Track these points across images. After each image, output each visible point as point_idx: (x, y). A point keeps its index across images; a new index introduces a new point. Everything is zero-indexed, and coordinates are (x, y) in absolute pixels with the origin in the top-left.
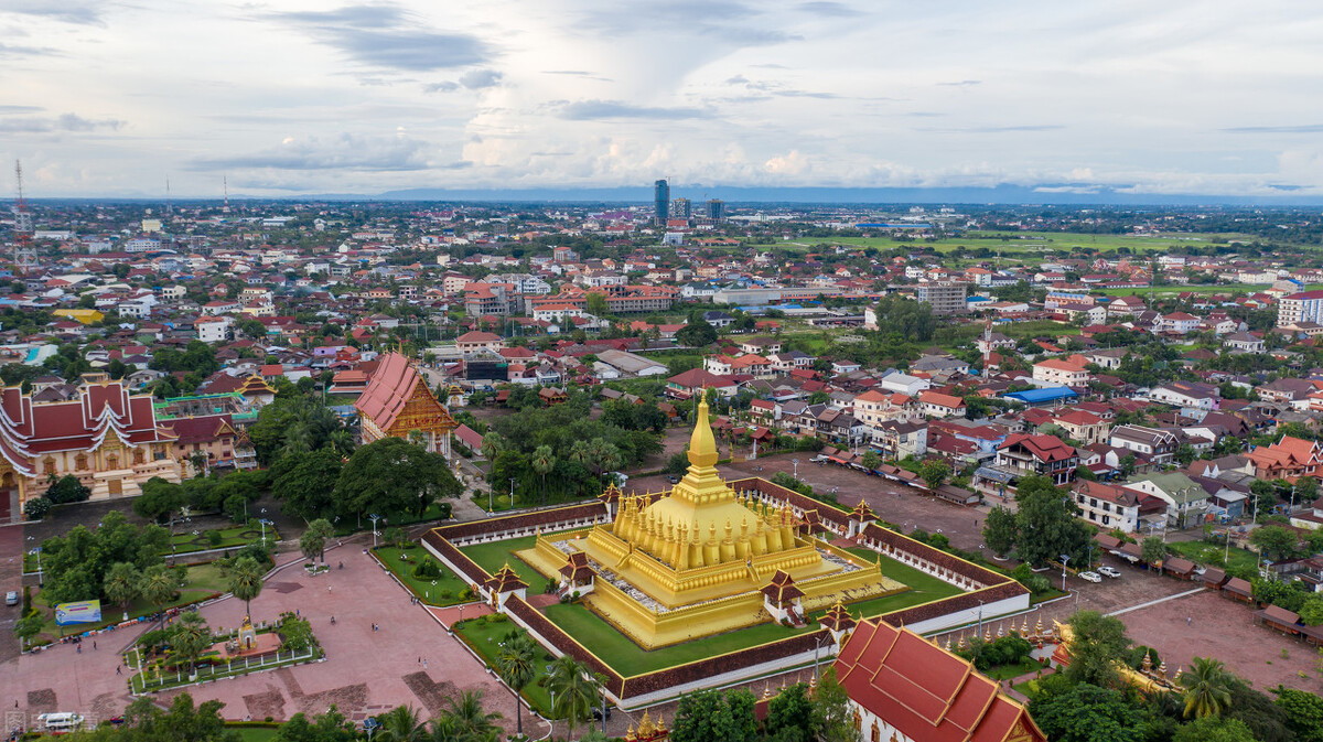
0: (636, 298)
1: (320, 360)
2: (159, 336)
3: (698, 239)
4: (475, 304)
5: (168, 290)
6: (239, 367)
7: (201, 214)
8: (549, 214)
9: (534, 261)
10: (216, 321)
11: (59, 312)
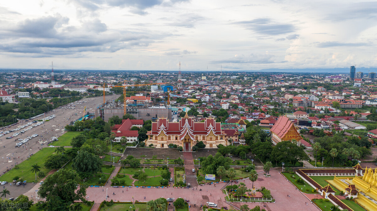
0: (350, 104)
1: (255, 116)
2: (212, 107)
3: (367, 85)
4: (297, 103)
5: (212, 95)
6: (234, 116)
7: (215, 75)
8: (312, 76)
9: (311, 90)
10: (225, 104)
11: (188, 99)
